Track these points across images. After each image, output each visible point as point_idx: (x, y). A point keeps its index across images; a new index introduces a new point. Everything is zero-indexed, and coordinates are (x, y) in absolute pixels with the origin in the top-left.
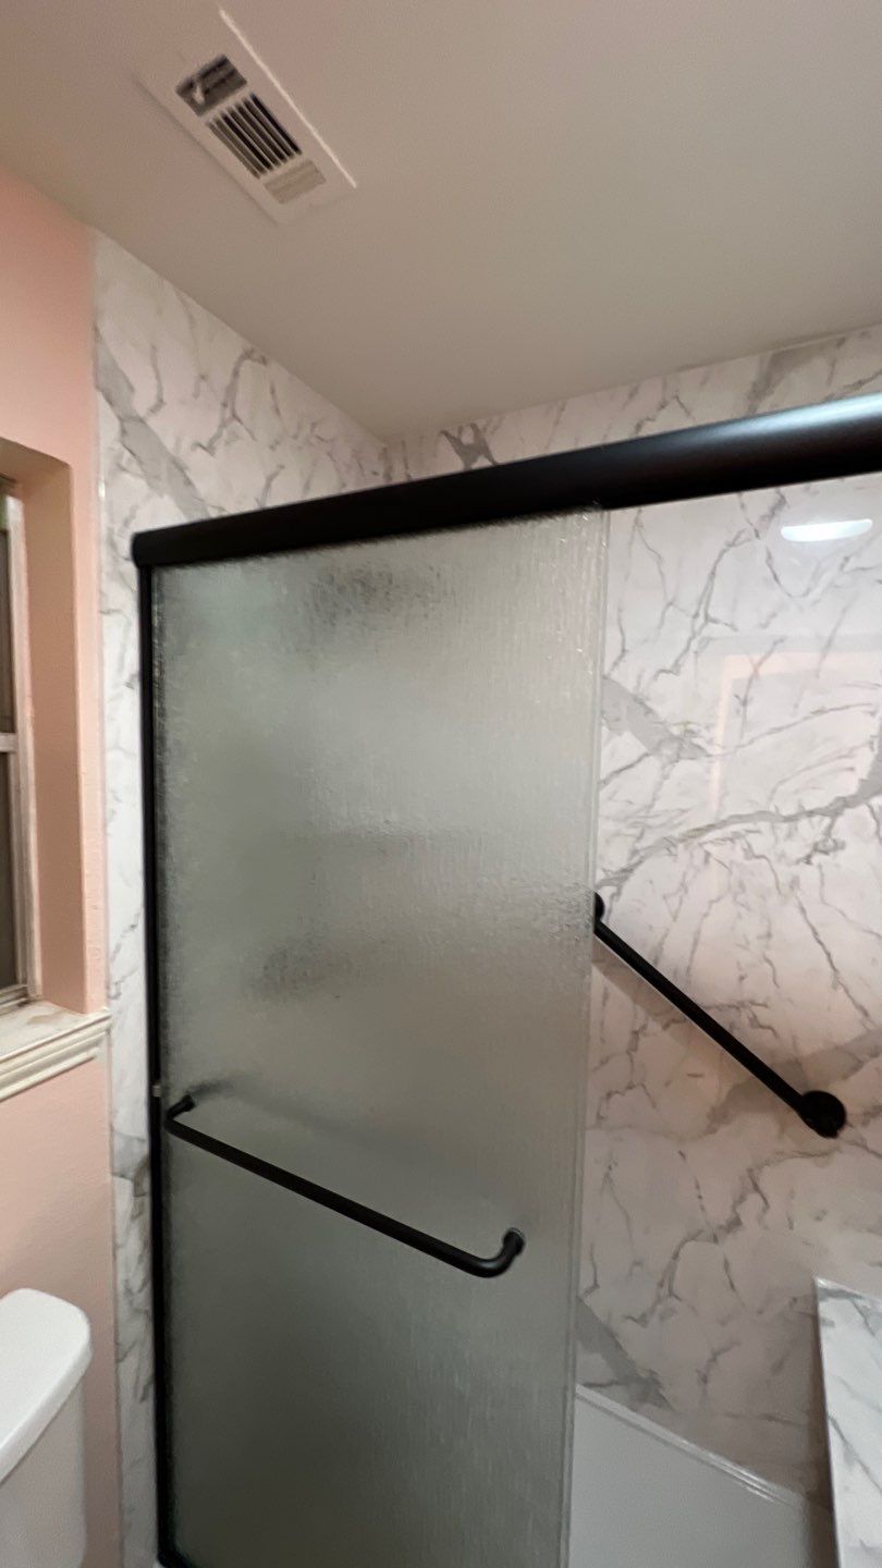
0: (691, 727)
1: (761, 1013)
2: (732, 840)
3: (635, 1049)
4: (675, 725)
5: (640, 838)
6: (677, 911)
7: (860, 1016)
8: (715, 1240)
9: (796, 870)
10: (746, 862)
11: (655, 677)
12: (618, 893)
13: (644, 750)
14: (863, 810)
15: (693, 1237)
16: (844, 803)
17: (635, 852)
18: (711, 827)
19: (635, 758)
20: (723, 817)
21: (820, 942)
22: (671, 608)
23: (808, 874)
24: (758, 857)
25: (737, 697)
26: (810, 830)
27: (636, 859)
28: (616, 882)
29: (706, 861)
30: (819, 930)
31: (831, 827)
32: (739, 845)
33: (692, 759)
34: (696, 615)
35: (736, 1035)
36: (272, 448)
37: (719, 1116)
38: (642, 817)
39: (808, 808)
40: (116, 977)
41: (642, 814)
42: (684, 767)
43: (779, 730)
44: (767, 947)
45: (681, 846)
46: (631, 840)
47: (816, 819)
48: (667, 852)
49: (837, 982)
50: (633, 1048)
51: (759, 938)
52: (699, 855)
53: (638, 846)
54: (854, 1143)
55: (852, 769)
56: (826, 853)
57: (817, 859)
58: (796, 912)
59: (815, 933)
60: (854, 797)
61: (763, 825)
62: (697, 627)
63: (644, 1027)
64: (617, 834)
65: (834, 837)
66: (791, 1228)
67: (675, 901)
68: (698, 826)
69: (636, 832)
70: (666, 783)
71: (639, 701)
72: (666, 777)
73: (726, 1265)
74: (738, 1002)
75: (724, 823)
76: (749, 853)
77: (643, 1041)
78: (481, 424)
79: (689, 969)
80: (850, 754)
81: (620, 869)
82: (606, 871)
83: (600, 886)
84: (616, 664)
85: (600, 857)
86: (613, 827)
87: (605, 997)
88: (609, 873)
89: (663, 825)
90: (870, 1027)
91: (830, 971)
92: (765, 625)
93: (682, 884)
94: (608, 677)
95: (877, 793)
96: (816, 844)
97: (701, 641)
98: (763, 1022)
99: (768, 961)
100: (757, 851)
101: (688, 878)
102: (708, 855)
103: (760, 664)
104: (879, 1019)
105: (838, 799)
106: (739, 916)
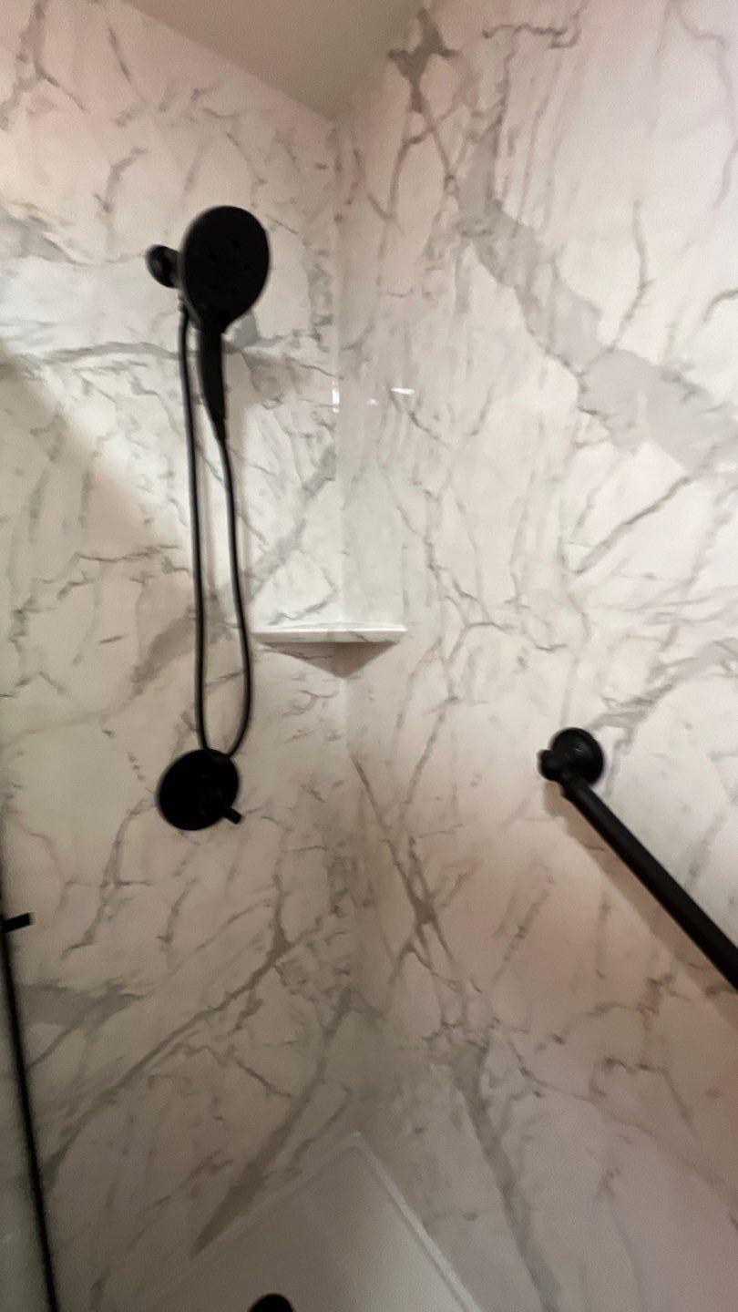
5: (667, 643)
12: (628, 741)
13: (679, 471)
17: (658, 669)
19: (662, 492)
27: (658, 683)
28: (623, 720)
38: (673, 604)
41: (675, 597)
46: (657, 645)
48: (719, 669)
50: (649, 1007)
53: (666, 658)
63: (670, 979)
64: (628, 636)
69: (661, 630)
71: (672, 376)
72: (721, 523)
77: (668, 1002)
81: (632, 698)
82: (606, 700)
83: (598, 725)
84: (629, 317)
85: (600, 677)
86: (618, 623)
87: (605, 908)
88: (613, 704)
89: (713, 617)
94: (611, 350)
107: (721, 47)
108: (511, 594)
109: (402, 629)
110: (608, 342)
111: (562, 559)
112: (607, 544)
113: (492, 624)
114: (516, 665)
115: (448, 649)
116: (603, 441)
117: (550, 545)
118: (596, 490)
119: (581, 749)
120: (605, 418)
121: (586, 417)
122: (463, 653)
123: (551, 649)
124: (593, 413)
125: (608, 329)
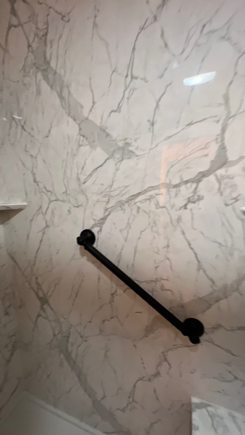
0: (127, 141)
1: (167, 285)
2: (149, 199)
3: (113, 301)
4: (121, 141)
5: (108, 202)
6: (127, 237)
7: (211, 283)
8: (150, 380)
9: (179, 212)
10: (157, 211)
11: (109, 115)
12: (101, 230)
13: (107, 156)
14: (212, 178)
15: (141, 379)
16: (203, 175)
17: (106, 210)
18: (139, 194)
19: (103, 161)
20: (145, 188)
21: (192, 249)
22: (115, 74)
23: (186, 215)
24: (162, 207)
25: (149, 121)
26: (186, 191)
27: (107, 214)
28: (99, 225)
29: (138, 211)
30: (191, 242)
31: (196, 188)
32: (153, 202)
33: (129, 158)
34: (127, 76)
37: (149, 330)
38: (108, 192)
39: (185, 180)
41: (108, 190)
42: (126, 164)
43: (170, 137)
44: (168, 252)
45: (126, 205)
46: (105, 203)
47: (189, 185)
48: (120, 208)
49: (200, 267)
50: (112, 301)
51: (164, 248)
52: (135, 212)
53: (108, 206)
55: (206, 155)
56: (194, 202)
57: (190, 206)
58: (178, 232)
59: (190, 244)
60: (208, 170)
61: (164, 191)
62: (128, 83)
63: (116, 292)
64: (98, 201)
65: (198, 193)
66: (181, 376)
67: (125, 232)
68: (133, 194)
69: (106, 199)
70: (118, 173)
71: (103, 130)
72: (117, 170)
73: (155, 391)
74: (156, 279)
75: (145, 191)
76: (157, 205)
77: (116, 298)
79: (133, 264)
80: (206, 147)
81: (100, 218)
82: (94, 220)
83: (93, 227)
84: (91, 111)
85: (92, 213)
86: (95, 198)
87: (99, 279)
88: (96, 221)
89: (118, 195)
90: (215, 288)
91: (196, 262)
92: (161, 76)
93: (128, 224)
94: (87, 119)
95: (220, 167)
96: (189, 198)
97: (130, 91)
98: (167, 288)
99: (168, 259)
100: (161, 204)
101: (130, 221)
102: (139, 208)
103: (160, 100)
104: (219, 284)
105: (199, 173)
106: (154, 238)
107: (107, 45)
108: (64, 190)
109: (25, 204)
110: (86, 116)
111: (79, 179)
112: (90, 175)
113: (59, 200)
114: (67, 212)
115: (44, 210)
116: (87, 145)
117: (75, 176)
118: (87, 159)
119: (89, 235)
120: (87, 139)
121: (82, 138)
122: (50, 211)
123: (78, 207)
124: (84, 136)
125: (85, 113)
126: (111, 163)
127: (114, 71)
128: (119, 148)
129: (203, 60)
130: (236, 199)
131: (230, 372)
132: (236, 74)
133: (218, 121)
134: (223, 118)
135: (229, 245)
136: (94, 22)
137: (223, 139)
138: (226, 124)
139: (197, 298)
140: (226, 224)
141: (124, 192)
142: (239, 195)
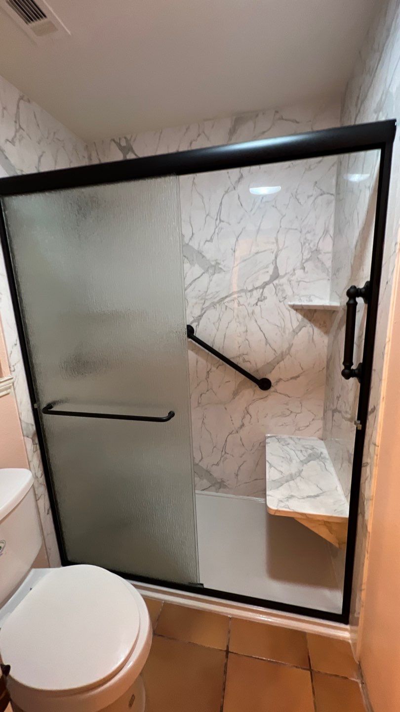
0: (217, 261)
1: (246, 357)
2: (233, 300)
3: (208, 378)
4: (213, 261)
5: (204, 304)
6: (218, 327)
7: (274, 352)
8: (237, 432)
9: (253, 308)
10: (238, 307)
11: (204, 244)
12: (198, 325)
13: (203, 271)
14: (271, 285)
15: (231, 434)
16: (266, 284)
17: (202, 309)
18: (226, 297)
19: (200, 275)
20: (231, 293)
21: (262, 331)
22: (208, 217)
23: (257, 309)
24: (242, 305)
25: (232, 249)
26: (257, 294)
27: (203, 312)
28: (197, 321)
29: (226, 309)
30: (262, 327)
31: (262, 292)
32: (236, 302)
33: (219, 273)
34: (217, 219)
35: (239, 365)
36: (39, 144)
37: (235, 393)
39: (256, 287)
40: (12, 364)
41: (204, 295)
42: (217, 276)
43: (245, 260)
44: (246, 335)
45: (218, 305)
46: (201, 305)
47: (258, 290)
48: (213, 308)
49: (267, 342)
50: (207, 377)
51: (244, 332)
52: (224, 309)
53: (204, 306)
54: (274, 391)
55: (268, 272)
56: (262, 301)
57: (259, 303)
58: (253, 321)
59: (260, 328)
60: (268, 282)
61: (243, 294)
62: (217, 224)
63: (211, 369)
64: (196, 303)
65: (264, 295)
66: (258, 422)
67: (217, 324)
68: (222, 297)
69: (203, 301)
70: (211, 283)
71: (200, 253)
72: (211, 281)
73: (241, 439)
74: (239, 354)
75: (231, 295)
76: (239, 304)
77: (210, 373)
78: (128, 137)
79: (223, 346)
80: (267, 267)
83: (192, 323)
84: (191, 239)
85: (191, 313)
86: (194, 301)
87: (197, 362)
88: (195, 318)
89: (211, 298)
90: (277, 355)
91: (265, 339)
92: (239, 223)
93: (219, 318)
94: (188, 244)
95: (275, 279)
96: (259, 299)
97: (219, 229)
98: (247, 360)
99: (247, 340)
100: (241, 303)
101: (221, 316)
102: (226, 307)
103: (238, 237)
104: (279, 352)
105: (264, 283)
106: (238, 326)
107: (203, 198)
110: (187, 242)
112: (191, 284)
116: (188, 263)
118: (187, 272)
119: (190, 328)
120: (187, 258)
124: (185, 257)
125: (186, 240)
126: (206, 276)
127: (208, 215)
128: (212, 266)
129: (263, 217)
130: (285, 298)
131: (288, 409)
132: (280, 227)
133: (273, 253)
134: (276, 250)
135: (283, 326)
136: (193, 182)
137: (276, 263)
138: (277, 254)
139: (266, 363)
140: (281, 313)
141: (216, 296)
142: (286, 296)
